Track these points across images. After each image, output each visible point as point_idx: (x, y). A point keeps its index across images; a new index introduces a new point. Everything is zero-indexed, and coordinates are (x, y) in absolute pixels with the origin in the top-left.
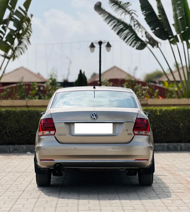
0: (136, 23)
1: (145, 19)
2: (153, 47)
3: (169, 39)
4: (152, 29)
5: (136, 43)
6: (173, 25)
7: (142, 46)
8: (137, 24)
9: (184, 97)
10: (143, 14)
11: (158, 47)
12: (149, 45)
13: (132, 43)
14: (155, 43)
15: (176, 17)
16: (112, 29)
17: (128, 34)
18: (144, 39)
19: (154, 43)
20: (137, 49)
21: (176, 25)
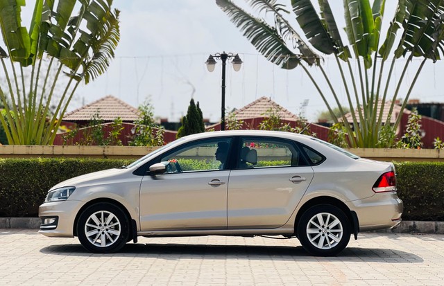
0: (283, 25)
1: (297, 19)
2: (310, 64)
3: (336, 52)
4: (308, 37)
5: (282, 58)
6: (344, 29)
7: (292, 62)
8: (285, 27)
9: (358, 146)
10: (294, 10)
11: (318, 64)
12: (303, 62)
13: (275, 58)
14: (314, 59)
15: (348, 16)
16: (244, 35)
17: (269, 43)
18: (297, 52)
19: (312, 59)
20: (284, 67)
21: (349, 29)
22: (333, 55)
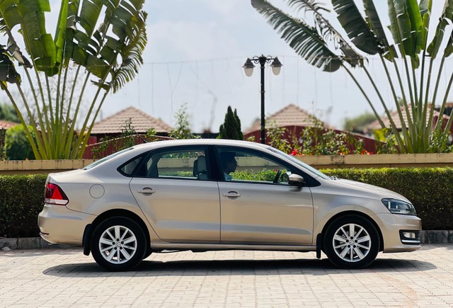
0: (323, 25)
1: (338, 18)
2: (353, 66)
3: (381, 52)
4: (350, 37)
5: (323, 60)
6: (389, 27)
7: (334, 64)
8: (326, 27)
9: (407, 153)
10: (335, 9)
11: (362, 65)
12: (345, 63)
13: (316, 60)
14: (357, 60)
15: (393, 13)
16: (283, 37)
17: (309, 44)
18: (339, 53)
19: (354, 60)
20: (327, 69)
21: (394, 27)
22: (378, 55)
